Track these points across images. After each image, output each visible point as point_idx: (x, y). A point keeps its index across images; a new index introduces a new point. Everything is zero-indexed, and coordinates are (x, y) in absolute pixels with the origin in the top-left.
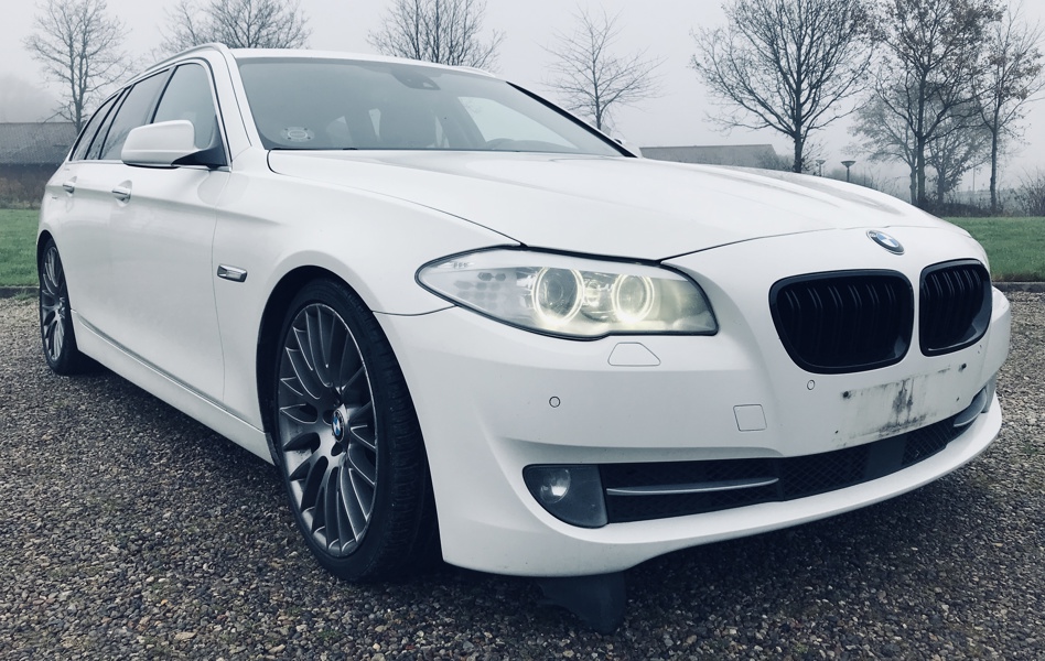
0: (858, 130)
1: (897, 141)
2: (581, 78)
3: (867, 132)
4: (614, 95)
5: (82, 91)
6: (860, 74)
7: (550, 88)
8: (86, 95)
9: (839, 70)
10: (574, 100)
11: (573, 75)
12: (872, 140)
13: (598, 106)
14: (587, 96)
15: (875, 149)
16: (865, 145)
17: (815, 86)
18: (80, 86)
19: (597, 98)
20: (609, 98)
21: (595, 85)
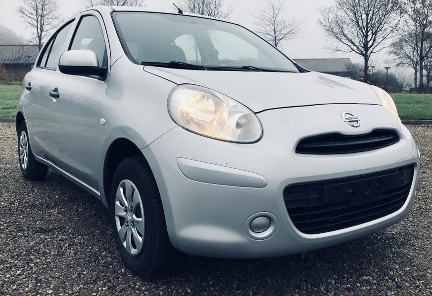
0: (391, 53)
1: (409, 58)
2: (268, 28)
3: (395, 53)
4: (283, 36)
5: (41, 32)
6: (395, 28)
8: (43, 34)
9: (386, 26)
11: (265, 27)
12: (397, 57)
13: (276, 41)
14: (271, 37)
15: (398, 61)
16: (394, 60)
17: (375, 34)
18: (41, 29)
19: (275, 37)
20: (280, 37)
21: (275, 31)
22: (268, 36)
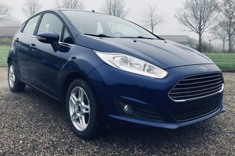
0: (210, 32)
1: (220, 35)
2: (148, 19)
3: (213, 33)
4: (156, 23)
6: (216, 19)
7: (141, 21)
9: (211, 18)
10: (146, 24)
11: (147, 18)
12: (214, 35)
13: (152, 26)
14: (150, 23)
15: (214, 37)
16: (212, 36)
19: (152, 24)
20: (154, 24)
21: (152, 21)
22: (148, 23)
